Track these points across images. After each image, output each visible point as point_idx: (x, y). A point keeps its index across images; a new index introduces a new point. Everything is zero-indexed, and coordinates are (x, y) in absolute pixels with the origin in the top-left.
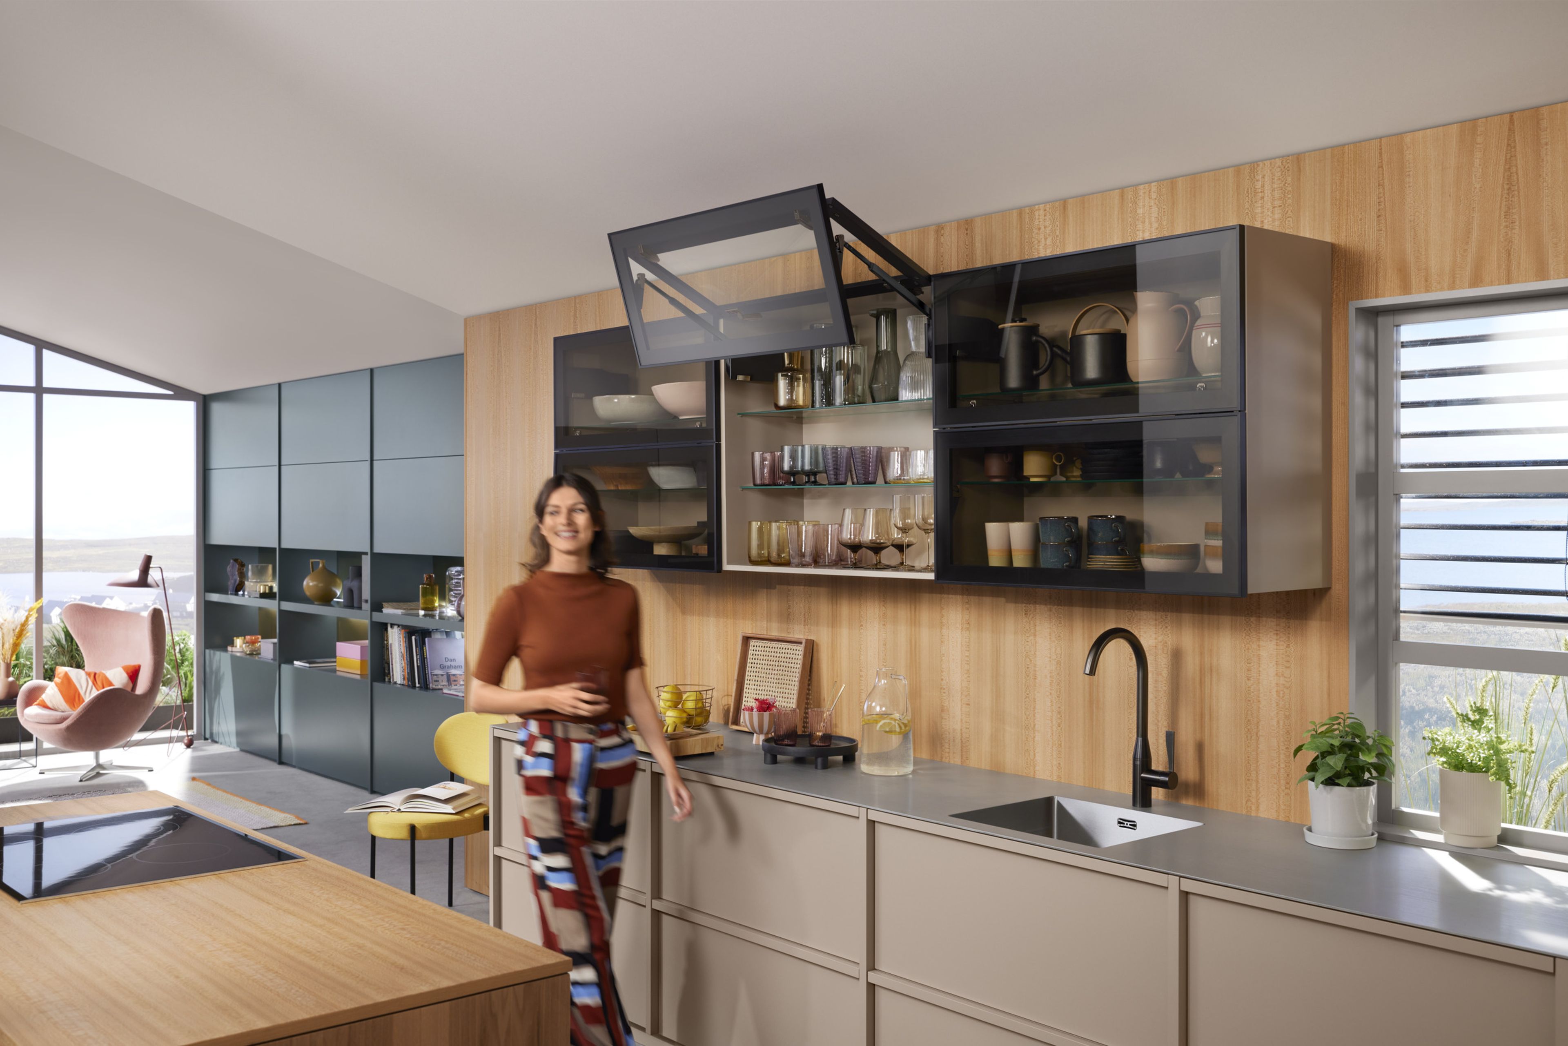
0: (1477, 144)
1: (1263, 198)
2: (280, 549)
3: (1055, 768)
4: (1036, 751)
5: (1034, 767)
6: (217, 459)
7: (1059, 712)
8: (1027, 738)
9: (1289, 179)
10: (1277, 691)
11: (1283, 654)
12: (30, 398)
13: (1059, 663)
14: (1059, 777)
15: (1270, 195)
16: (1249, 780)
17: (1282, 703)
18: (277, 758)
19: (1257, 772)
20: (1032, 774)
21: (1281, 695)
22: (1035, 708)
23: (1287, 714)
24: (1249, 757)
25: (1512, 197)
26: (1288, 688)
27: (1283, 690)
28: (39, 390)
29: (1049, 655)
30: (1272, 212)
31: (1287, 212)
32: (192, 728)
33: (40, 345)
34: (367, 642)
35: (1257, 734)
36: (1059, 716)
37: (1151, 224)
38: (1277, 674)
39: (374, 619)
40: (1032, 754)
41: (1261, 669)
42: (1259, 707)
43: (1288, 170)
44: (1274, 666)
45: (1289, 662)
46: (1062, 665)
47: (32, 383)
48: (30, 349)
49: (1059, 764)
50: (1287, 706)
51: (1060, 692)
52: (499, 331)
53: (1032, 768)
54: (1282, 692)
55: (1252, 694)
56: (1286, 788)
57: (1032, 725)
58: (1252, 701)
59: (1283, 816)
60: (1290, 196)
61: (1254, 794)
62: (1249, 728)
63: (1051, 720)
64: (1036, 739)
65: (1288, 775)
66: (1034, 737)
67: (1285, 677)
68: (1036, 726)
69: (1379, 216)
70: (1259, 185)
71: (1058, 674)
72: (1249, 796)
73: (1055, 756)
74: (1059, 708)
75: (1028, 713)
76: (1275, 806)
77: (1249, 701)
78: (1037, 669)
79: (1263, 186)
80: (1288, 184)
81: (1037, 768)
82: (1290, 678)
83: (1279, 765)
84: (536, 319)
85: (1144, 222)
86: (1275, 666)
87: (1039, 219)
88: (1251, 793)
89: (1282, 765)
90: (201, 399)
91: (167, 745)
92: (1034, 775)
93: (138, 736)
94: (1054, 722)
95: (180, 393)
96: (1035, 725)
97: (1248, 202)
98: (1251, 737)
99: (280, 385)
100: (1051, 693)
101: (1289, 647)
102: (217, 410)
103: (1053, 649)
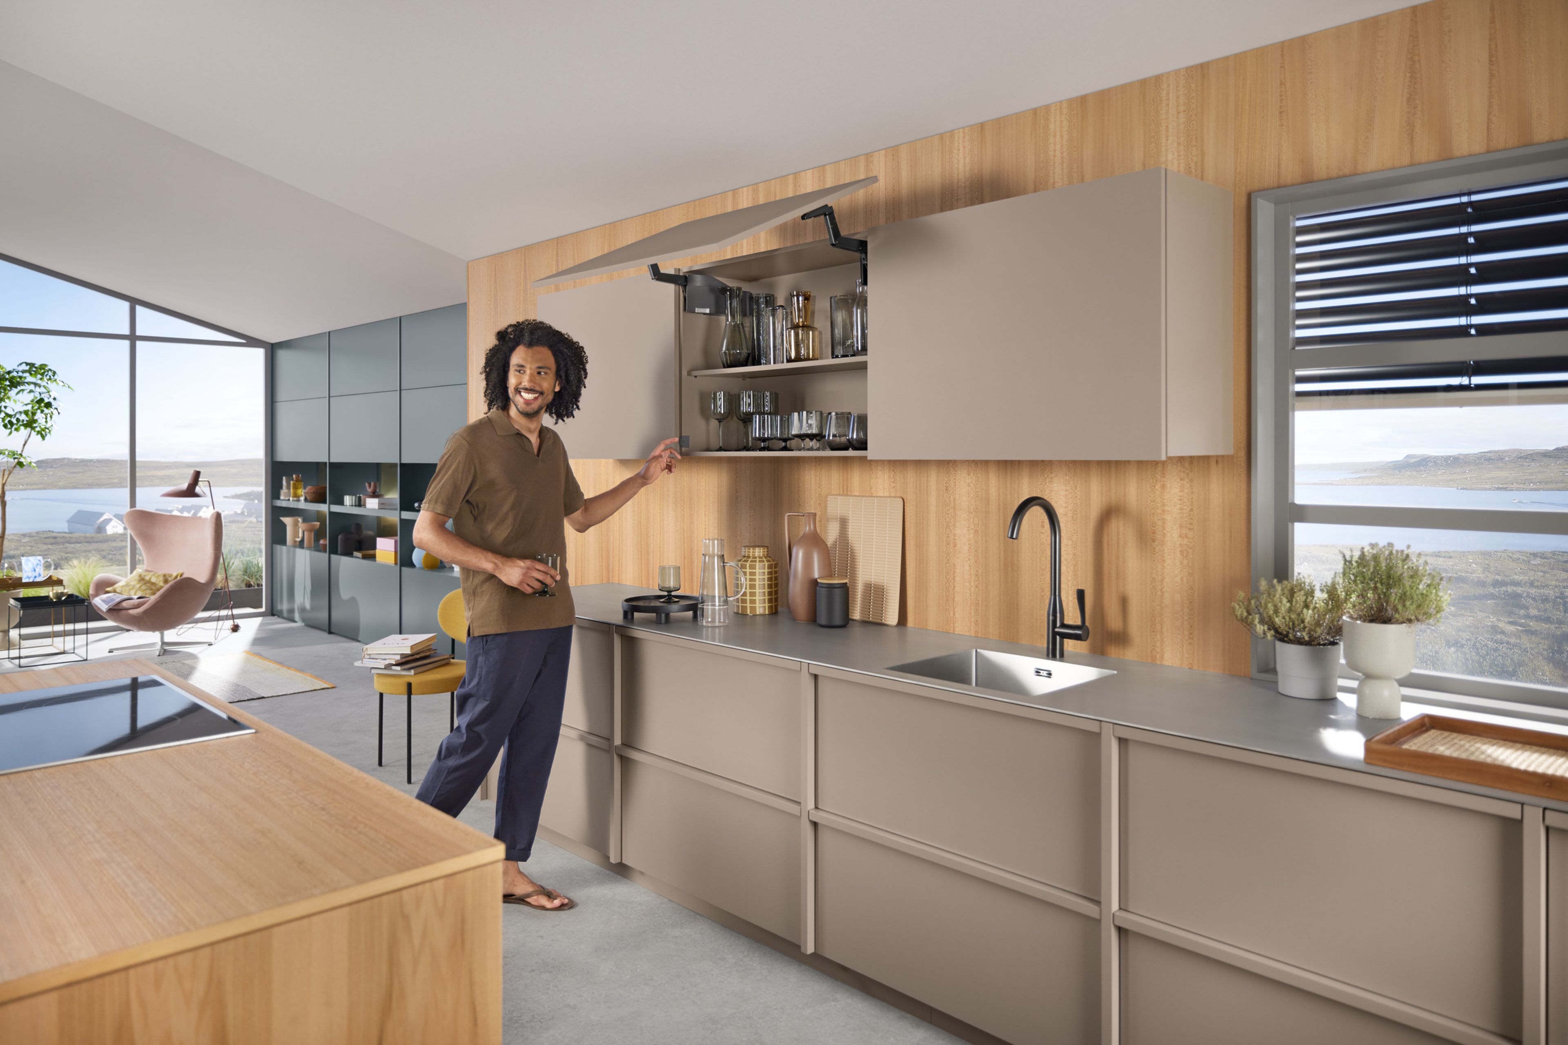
0: (1379, 37)
1: (1168, 105)
2: (330, 463)
3: (973, 624)
4: (956, 610)
5: (954, 623)
6: (282, 393)
7: (977, 575)
8: (947, 599)
9: (1193, 86)
10: (1180, 551)
11: (1186, 517)
12: (126, 343)
13: (976, 532)
14: (976, 632)
15: (1175, 102)
16: (1153, 631)
17: (1185, 562)
18: (327, 629)
19: (1161, 624)
20: (952, 630)
21: (1185, 555)
22: (954, 572)
23: (1190, 571)
24: (1153, 611)
25: (1414, 84)
26: (1191, 548)
27: (1186, 550)
28: (133, 338)
29: (967, 525)
30: (1177, 118)
31: (1191, 116)
32: (261, 607)
33: (134, 302)
34: (398, 538)
35: (1161, 590)
36: (977, 579)
37: (1062, 137)
38: (1180, 536)
39: (403, 517)
40: (952, 612)
41: (1165, 532)
42: (1164, 566)
43: (1193, 78)
44: (1177, 528)
45: (1192, 524)
46: (979, 533)
47: (126, 331)
48: (126, 305)
49: (977, 620)
50: (1190, 565)
51: (977, 557)
52: (495, 271)
53: (952, 625)
54: (1185, 552)
55: (1157, 554)
56: (1190, 638)
57: (952, 587)
58: (1156, 561)
59: (1187, 663)
60: (1193, 101)
61: (1158, 644)
62: (1153, 584)
63: (970, 582)
64: (956, 599)
65: (1191, 627)
66: (954, 598)
67: (1188, 538)
68: (956, 588)
69: (1281, 113)
70: (1164, 94)
71: (976, 541)
72: (1154, 646)
73: (973, 614)
74: (977, 571)
75: (948, 576)
76: (1178, 655)
77: (1154, 560)
78: (956, 538)
79: (1168, 94)
80: (1193, 90)
81: (957, 625)
82: (1193, 538)
83: (1183, 618)
84: (525, 259)
85: (1055, 136)
86: (1179, 529)
87: (958, 141)
88: (1155, 643)
89: (1186, 618)
90: (269, 347)
91: (215, 623)
92: (954, 631)
93: (201, 615)
94: (972, 584)
95: (251, 342)
96: (954, 587)
97: (1154, 110)
98: (1156, 593)
99: (329, 332)
100: (969, 559)
101: (1193, 511)
102: (282, 355)
103: (972, 520)
